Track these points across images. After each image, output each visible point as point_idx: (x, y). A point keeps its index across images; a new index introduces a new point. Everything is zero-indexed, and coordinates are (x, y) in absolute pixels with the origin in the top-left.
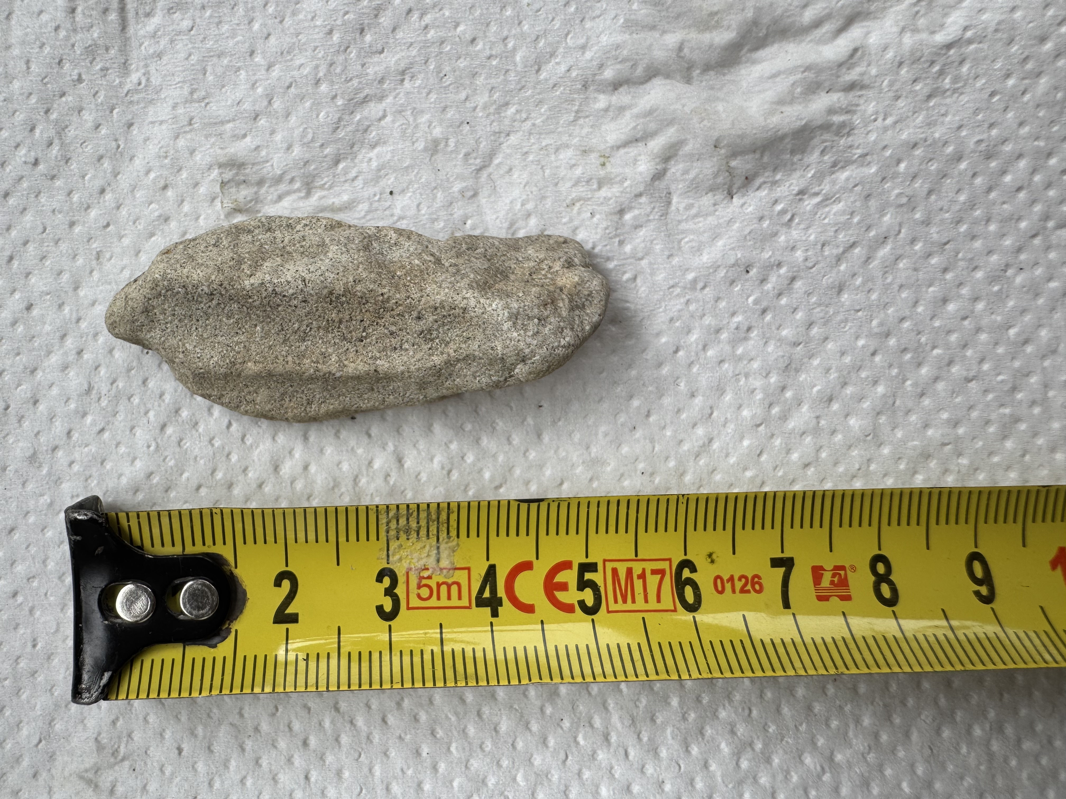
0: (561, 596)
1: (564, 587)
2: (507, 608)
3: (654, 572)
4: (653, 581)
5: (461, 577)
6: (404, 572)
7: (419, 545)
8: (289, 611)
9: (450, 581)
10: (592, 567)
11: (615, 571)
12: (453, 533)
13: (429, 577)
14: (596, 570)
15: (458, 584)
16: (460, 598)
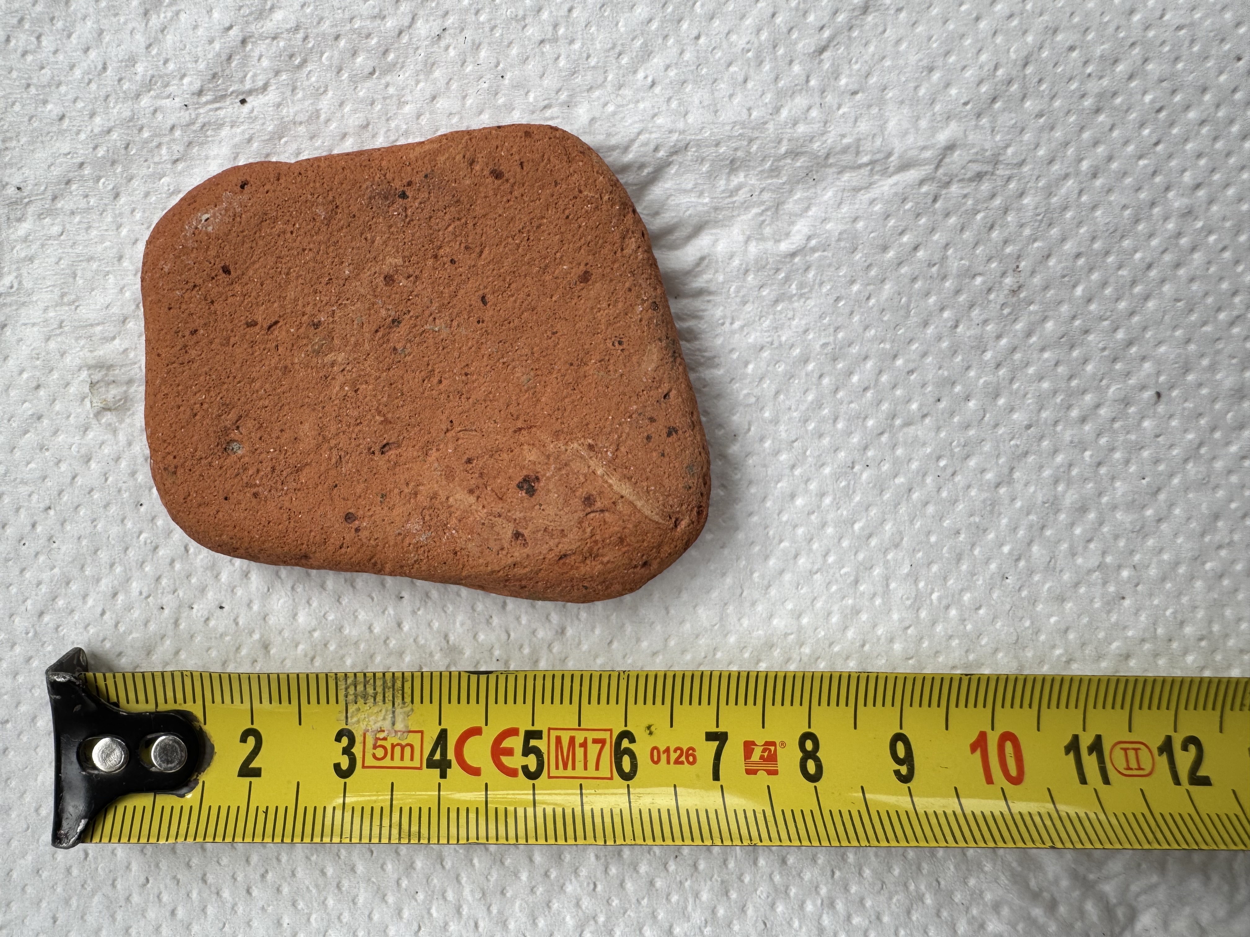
0: (506, 760)
1: (509, 752)
2: (455, 770)
3: (595, 741)
4: (593, 750)
5: (414, 739)
6: (361, 733)
7: (376, 709)
8: (253, 765)
9: (404, 743)
10: (537, 735)
11: (558, 739)
12: (408, 699)
13: (385, 739)
14: (541, 738)
15: (412, 747)
16: (412, 759)
